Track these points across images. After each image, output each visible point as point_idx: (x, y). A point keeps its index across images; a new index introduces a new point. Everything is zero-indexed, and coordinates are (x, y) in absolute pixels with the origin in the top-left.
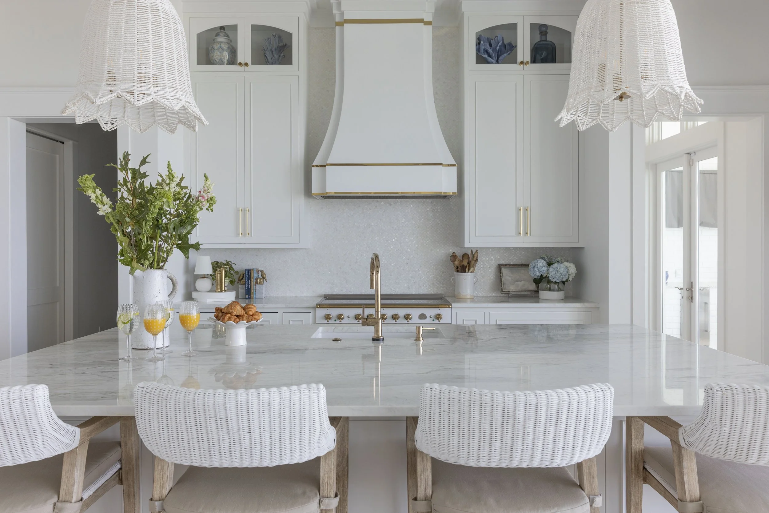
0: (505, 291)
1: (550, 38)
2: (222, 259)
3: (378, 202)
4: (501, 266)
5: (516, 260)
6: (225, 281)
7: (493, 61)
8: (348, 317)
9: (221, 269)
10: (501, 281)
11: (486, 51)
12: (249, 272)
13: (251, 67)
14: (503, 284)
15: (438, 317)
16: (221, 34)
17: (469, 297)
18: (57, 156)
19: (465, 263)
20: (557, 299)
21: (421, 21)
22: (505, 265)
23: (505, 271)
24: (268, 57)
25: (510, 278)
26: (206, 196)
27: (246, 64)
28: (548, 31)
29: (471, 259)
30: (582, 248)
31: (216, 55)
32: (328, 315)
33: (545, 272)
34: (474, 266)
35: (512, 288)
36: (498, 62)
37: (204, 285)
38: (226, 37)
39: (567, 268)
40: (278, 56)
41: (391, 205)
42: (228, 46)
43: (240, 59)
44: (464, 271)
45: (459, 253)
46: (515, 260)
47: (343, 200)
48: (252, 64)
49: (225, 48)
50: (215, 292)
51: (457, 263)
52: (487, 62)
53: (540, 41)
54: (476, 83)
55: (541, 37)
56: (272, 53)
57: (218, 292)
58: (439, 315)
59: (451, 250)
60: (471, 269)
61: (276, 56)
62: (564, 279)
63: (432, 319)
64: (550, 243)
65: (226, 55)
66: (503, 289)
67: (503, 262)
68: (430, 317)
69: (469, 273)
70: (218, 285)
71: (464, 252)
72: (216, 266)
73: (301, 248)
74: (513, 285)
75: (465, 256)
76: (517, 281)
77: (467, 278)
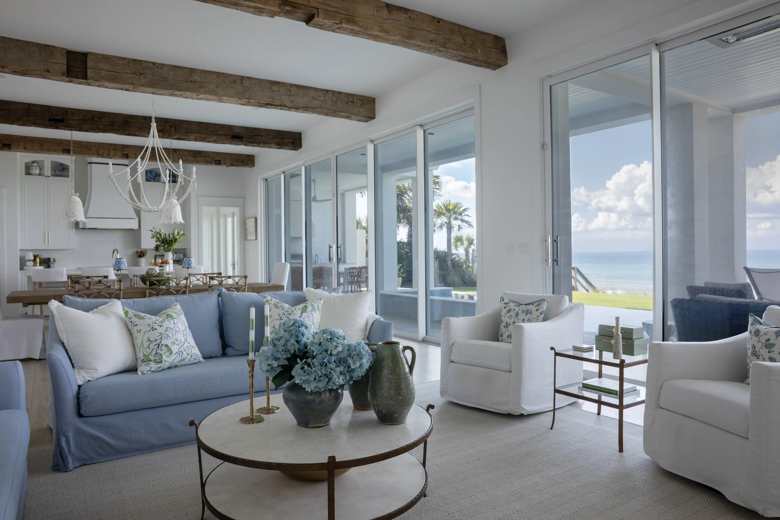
3: (105, 231)
7: (152, 180)
9: (38, 257)
11: (149, 176)
12: (49, 259)
16: (35, 163)
19: (142, 254)
24: (58, 174)
27: (49, 177)
29: (144, 253)
30: (185, 249)
31: (33, 172)
34: (145, 256)
36: (154, 181)
37: (30, 263)
38: (38, 164)
39: (180, 256)
40: (63, 174)
41: (111, 232)
43: (46, 174)
44: (141, 257)
45: (139, 250)
48: (51, 177)
51: (138, 254)
52: (150, 181)
56: (59, 171)
57: (36, 266)
59: (136, 250)
60: (144, 257)
62: (179, 259)
65: (38, 171)
70: (36, 264)
71: (142, 250)
73: (71, 249)
75: (142, 252)
77: (142, 260)
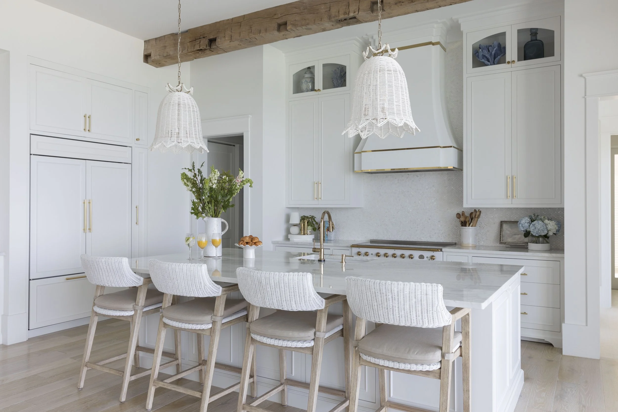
0: (502, 242)
1: (539, 37)
2: (307, 214)
3: (408, 175)
4: (503, 223)
5: (517, 218)
6: (307, 228)
7: (490, 63)
8: (372, 254)
9: (305, 220)
10: (501, 234)
11: (484, 56)
13: (323, 91)
14: (502, 237)
15: (432, 258)
16: (307, 72)
17: (471, 245)
18: (231, 154)
19: (468, 219)
20: (541, 250)
21: (430, 43)
22: (506, 222)
23: (505, 226)
24: (334, 83)
25: (509, 232)
26: (239, 180)
27: (319, 90)
28: (537, 32)
31: (304, 86)
32: (359, 252)
33: (527, 227)
34: (477, 222)
35: (510, 240)
36: (494, 63)
37: (295, 230)
38: (310, 73)
40: (341, 81)
41: (418, 176)
42: (310, 79)
43: (316, 88)
44: (465, 225)
46: (515, 218)
47: (385, 174)
48: (323, 89)
49: (308, 81)
50: (300, 235)
51: (461, 219)
52: (484, 65)
53: (532, 41)
54: (472, 82)
55: (531, 37)
56: (337, 80)
57: (302, 235)
58: (433, 256)
59: (456, 210)
61: (339, 81)
63: (428, 259)
64: (536, 204)
65: (309, 85)
66: (501, 240)
67: (506, 220)
68: (427, 257)
69: (470, 227)
70: (302, 230)
72: (303, 219)
73: (360, 208)
74: (510, 237)
76: (515, 235)
77: (469, 231)
